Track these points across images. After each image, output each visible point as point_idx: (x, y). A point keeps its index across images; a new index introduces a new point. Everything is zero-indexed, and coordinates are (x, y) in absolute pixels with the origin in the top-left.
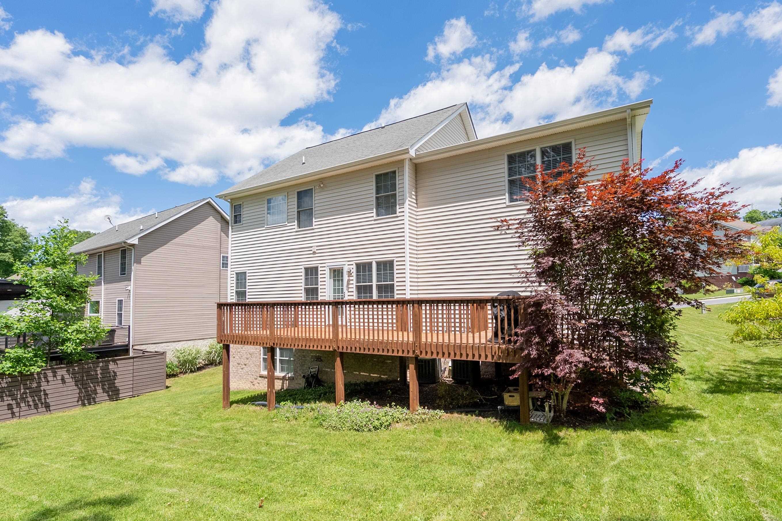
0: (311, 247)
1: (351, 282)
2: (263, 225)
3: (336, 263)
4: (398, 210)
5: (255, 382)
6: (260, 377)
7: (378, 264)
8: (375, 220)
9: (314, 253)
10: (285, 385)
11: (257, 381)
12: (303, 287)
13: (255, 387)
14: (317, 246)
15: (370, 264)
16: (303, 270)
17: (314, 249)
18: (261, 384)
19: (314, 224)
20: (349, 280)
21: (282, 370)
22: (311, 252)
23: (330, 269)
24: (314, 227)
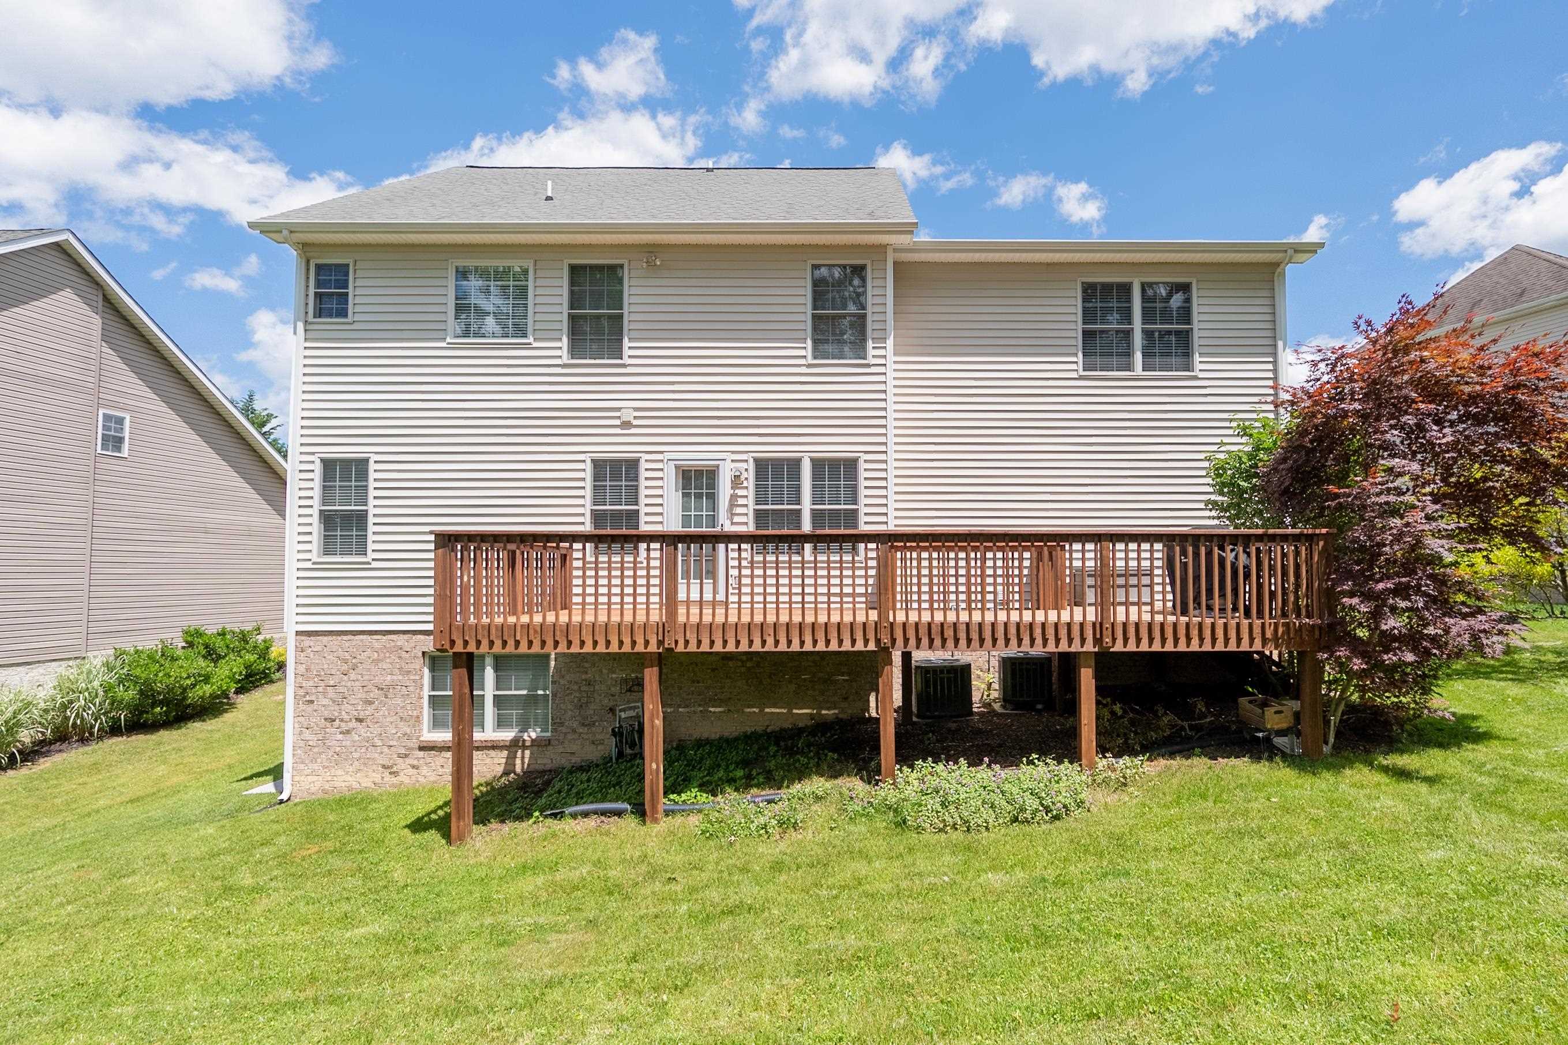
0: (619, 409)
1: (741, 501)
2: (441, 335)
3: (697, 455)
4: (871, 352)
5: (401, 764)
6: (421, 748)
7: (818, 465)
8: (809, 366)
9: (626, 425)
10: (518, 762)
11: (409, 761)
12: (589, 506)
13: (402, 778)
14: (636, 409)
15: (795, 465)
16: (589, 466)
17: (628, 416)
18: (424, 770)
19: (626, 352)
20: (734, 497)
21: (501, 723)
22: (618, 422)
23: (677, 467)
24: (626, 360)
